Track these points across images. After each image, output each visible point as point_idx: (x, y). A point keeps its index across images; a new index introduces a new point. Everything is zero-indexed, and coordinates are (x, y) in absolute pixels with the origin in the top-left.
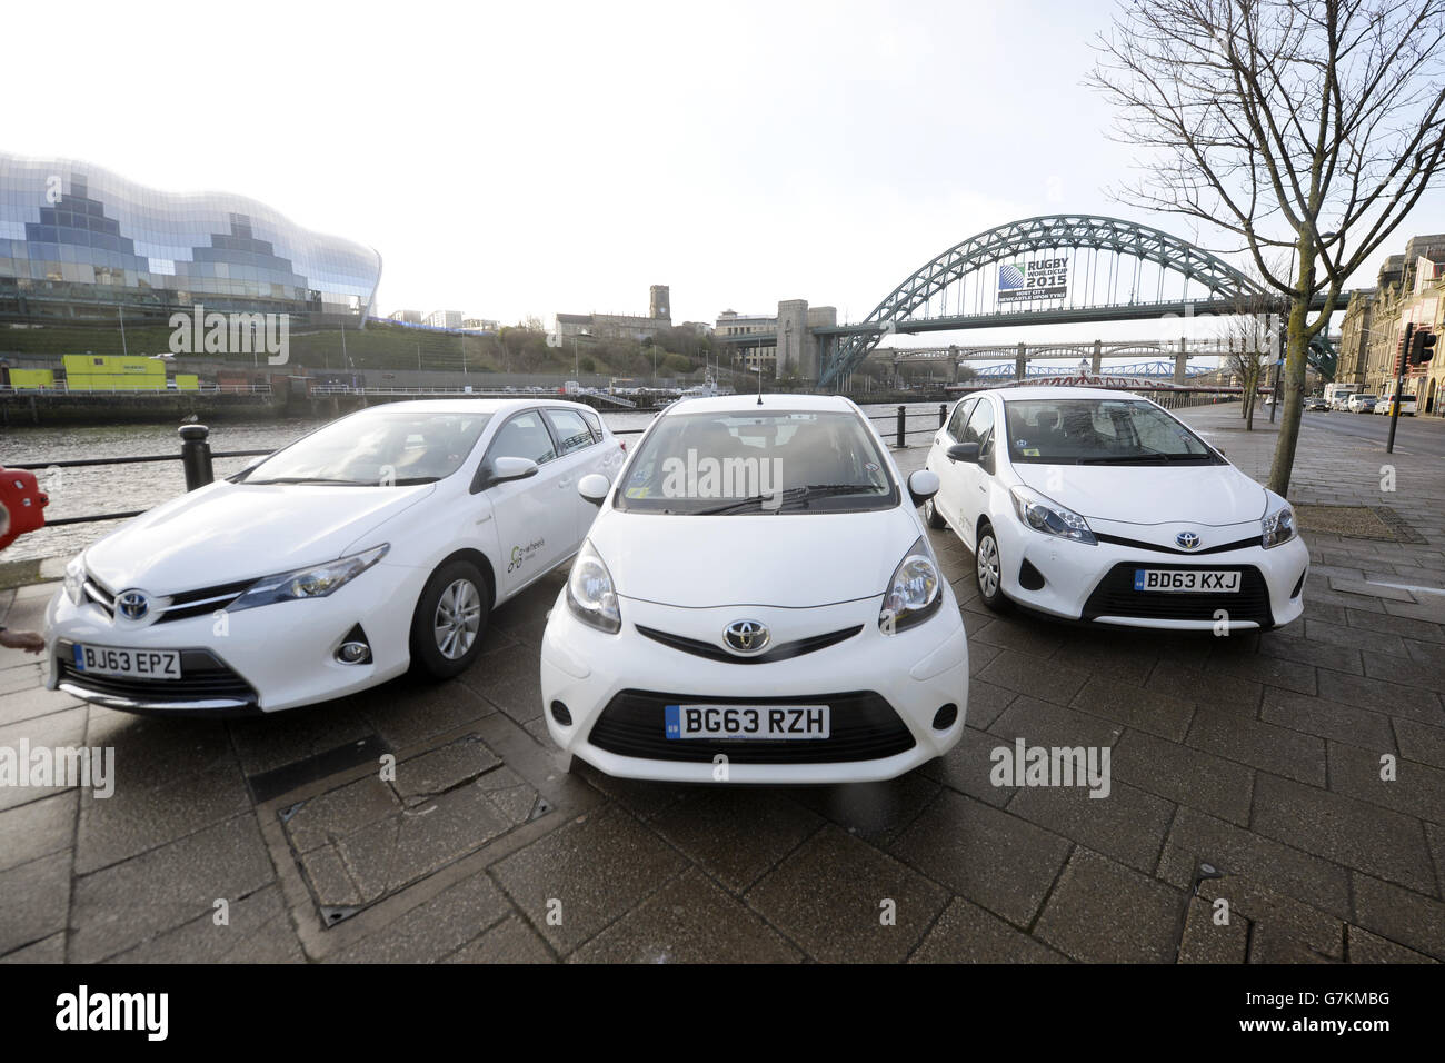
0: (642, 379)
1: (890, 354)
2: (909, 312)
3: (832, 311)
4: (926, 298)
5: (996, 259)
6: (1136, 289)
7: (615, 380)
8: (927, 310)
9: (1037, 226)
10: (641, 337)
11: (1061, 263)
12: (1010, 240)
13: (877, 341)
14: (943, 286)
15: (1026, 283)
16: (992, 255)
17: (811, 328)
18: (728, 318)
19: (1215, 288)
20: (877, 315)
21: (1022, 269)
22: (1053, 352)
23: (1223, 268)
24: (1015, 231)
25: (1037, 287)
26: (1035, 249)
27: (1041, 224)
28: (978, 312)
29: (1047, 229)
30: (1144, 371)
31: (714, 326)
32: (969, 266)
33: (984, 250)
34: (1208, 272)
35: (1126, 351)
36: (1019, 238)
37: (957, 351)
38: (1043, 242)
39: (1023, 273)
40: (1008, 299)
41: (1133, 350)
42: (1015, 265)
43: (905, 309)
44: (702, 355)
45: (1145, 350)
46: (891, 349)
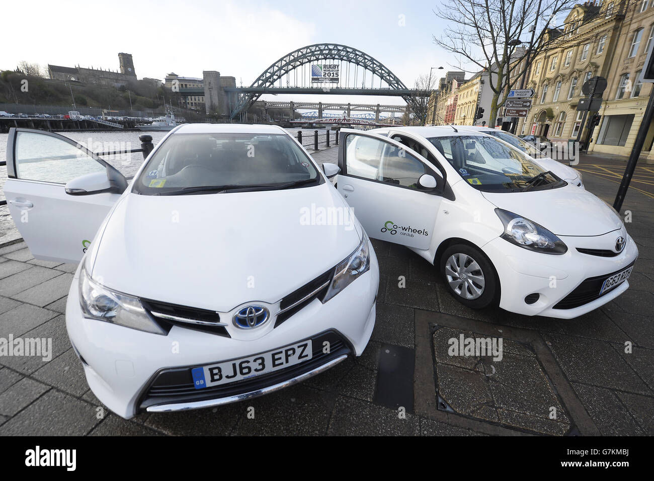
0: (124, 111)
1: (263, 104)
2: (272, 83)
3: (233, 79)
4: (279, 77)
5: (310, 61)
6: (364, 82)
7: (105, 111)
8: (280, 83)
9: (326, 47)
10: (118, 85)
11: (336, 67)
12: (315, 53)
13: (258, 97)
14: (287, 72)
15: (323, 74)
16: (308, 59)
17: (223, 87)
18: (171, 77)
19: (390, 85)
20: (257, 83)
21: (321, 68)
22: (333, 107)
23: (393, 77)
24: (317, 49)
25: (327, 77)
26: (325, 58)
27: (328, 47)
28: (303, 86)
29: (330, 50)
30: (364, 117)
31: (164, 82)
32: (298, 63)
33: (304, 56)
34: (388, 77)
35: (359, 108)
36: (319, 52)
37: (293, 104)
38: (329, 56)
39: (322, 70)
40: (316, 81)
41: (361, 108)
42: (318, 65)
43: (270, 82)
44: (160, 98)
45: (365, 108)
46: (263, 101)
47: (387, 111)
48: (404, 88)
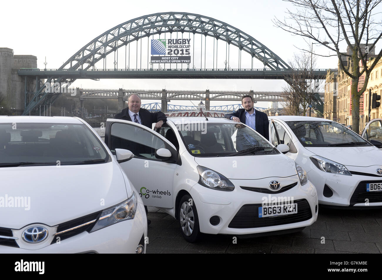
2: (92, 64)
3: (34, 59)
4: (104, 56)
5: (148, 35)
6: (227, 61)
8: (105, 64)
9: (172, 17)
11: (187, 41)
12: (156, 24)
14: (115, 49)
15: (167, 52)
16: (146, 32)
17: (17, 70)
19: (266, 64)
20: (69, 64)
21: (164, 43)
23: (269, 53)
24: (159, 19)
25: (174, 55)
26: (171, 31)
27: (174, 17)
28: (139, 68)
29: (177, 20)
32: (132, 37)
33: (140, 28)
34: (262, 54)
35: (223, 97)
36: (161, 23)
37: (124, 93)
38: (176, 27)
39: (165, 46)
40: (157, 61)
41: (226, 97)
42: (160, 40)
43: (89, 62)
45: (232, 97)
47: (265, 100)
48: (287, 68)
